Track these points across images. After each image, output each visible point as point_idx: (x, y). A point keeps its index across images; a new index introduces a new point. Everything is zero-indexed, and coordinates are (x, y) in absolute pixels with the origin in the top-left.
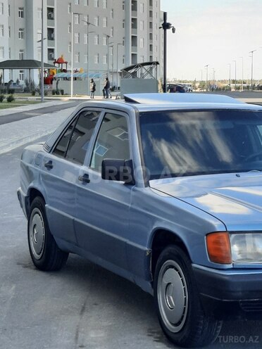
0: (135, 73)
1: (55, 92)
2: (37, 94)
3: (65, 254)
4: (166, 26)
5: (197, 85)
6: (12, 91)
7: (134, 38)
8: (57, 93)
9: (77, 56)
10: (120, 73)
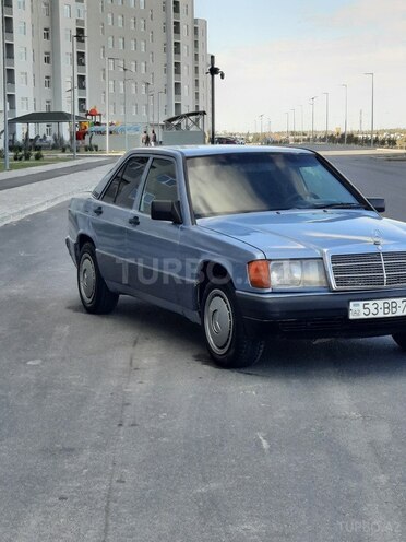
0: (179, 125)
1: (89, 149)
2: (68, 150)
3: (115, 295)
4: (214, 71)
5: (251, 138)
6: (38, 148)
7: (177, 85)
8: (91, 150)
9: (112, 107)
10: (162, 126)
